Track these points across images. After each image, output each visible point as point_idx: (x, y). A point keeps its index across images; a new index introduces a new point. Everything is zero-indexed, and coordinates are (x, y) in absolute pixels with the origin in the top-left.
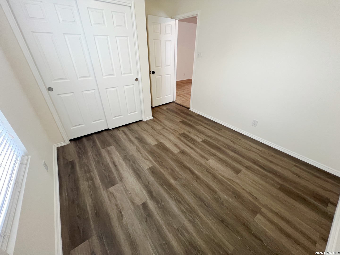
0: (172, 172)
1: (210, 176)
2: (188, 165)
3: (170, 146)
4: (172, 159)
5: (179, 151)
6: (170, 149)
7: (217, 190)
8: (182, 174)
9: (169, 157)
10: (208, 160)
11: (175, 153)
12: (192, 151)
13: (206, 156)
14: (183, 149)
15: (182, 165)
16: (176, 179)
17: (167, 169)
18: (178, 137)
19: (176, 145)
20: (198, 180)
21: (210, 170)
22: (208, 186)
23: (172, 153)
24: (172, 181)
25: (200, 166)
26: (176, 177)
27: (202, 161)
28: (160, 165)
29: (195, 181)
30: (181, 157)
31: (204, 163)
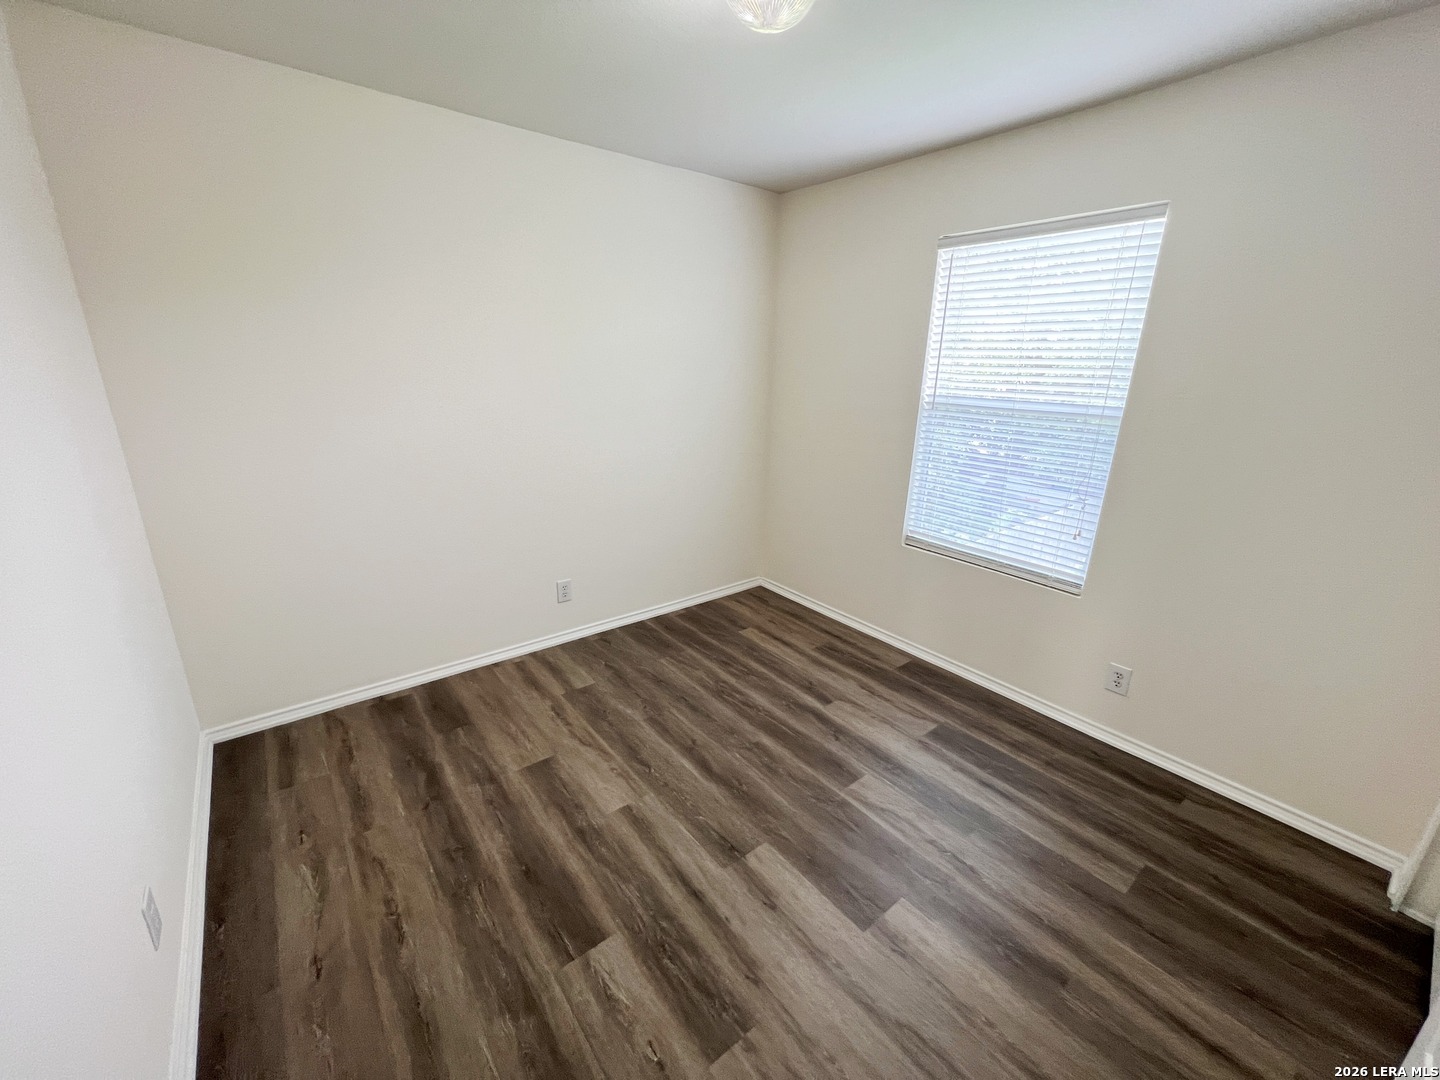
0: (773, 765)
1: (645, 754)
2: (713, 788)
3: (801, 892)
4: (777, 813)
5: (751, 860)
6: (795, 871)
7: (643, 724)
8: (737, 759)
9: (796, 825)
10: (627, 811)
11: (766, 845)
12: (682, 857)
13: (625, 830)
14: (730, 868)
15: (738, 789)
16: (757, 745)
17: (790, 775)
18: (756, 982)
19: (769, 900)
20: (690, 743)
21: (637, 772)
22: (664, 730)
23: (784, 847)
24: (767, 741)
25: (666, 785)
26: (756, 750)
27: (653, 806)
28: (822, 788)
29: (699, 742)
30: (739, 824)
31: (647, 798)
